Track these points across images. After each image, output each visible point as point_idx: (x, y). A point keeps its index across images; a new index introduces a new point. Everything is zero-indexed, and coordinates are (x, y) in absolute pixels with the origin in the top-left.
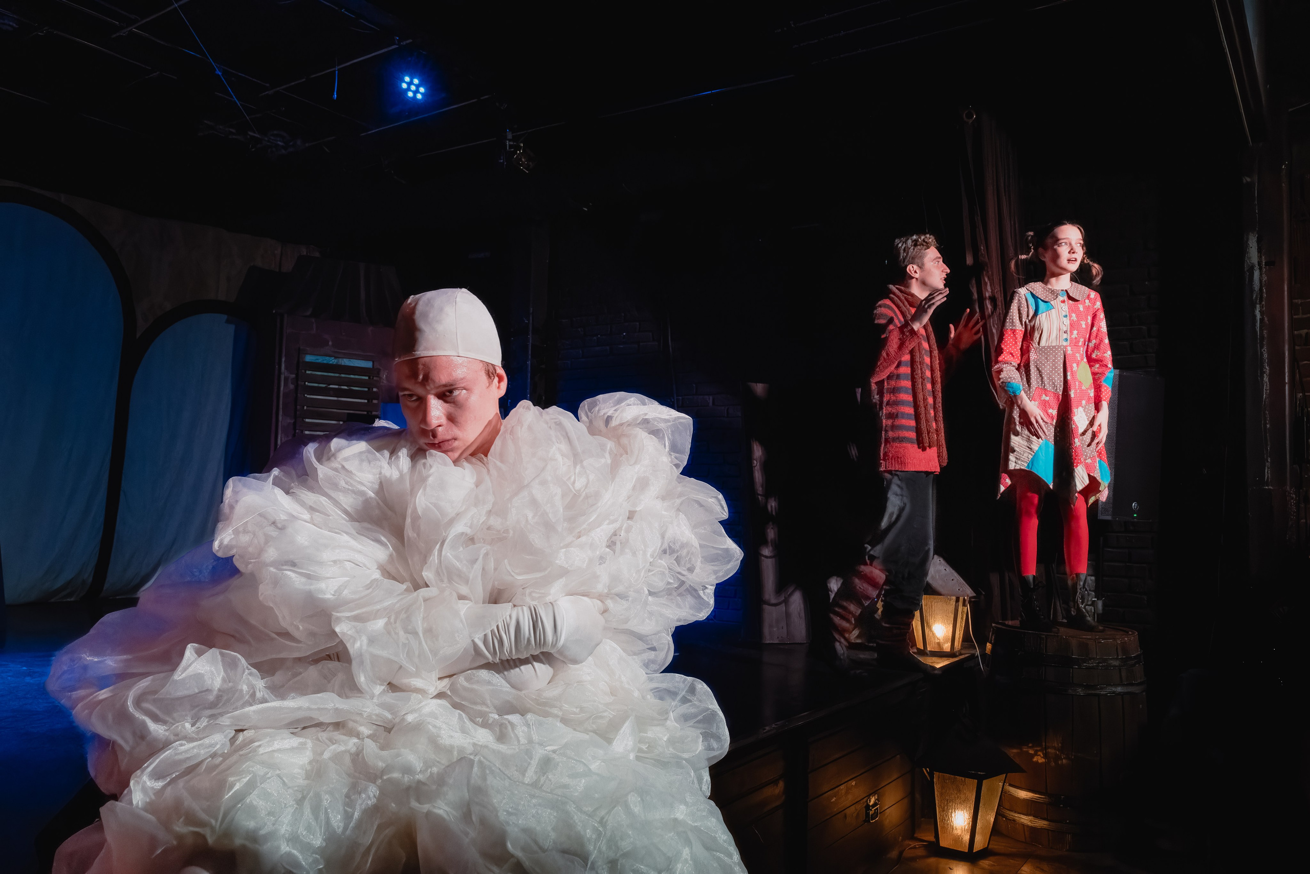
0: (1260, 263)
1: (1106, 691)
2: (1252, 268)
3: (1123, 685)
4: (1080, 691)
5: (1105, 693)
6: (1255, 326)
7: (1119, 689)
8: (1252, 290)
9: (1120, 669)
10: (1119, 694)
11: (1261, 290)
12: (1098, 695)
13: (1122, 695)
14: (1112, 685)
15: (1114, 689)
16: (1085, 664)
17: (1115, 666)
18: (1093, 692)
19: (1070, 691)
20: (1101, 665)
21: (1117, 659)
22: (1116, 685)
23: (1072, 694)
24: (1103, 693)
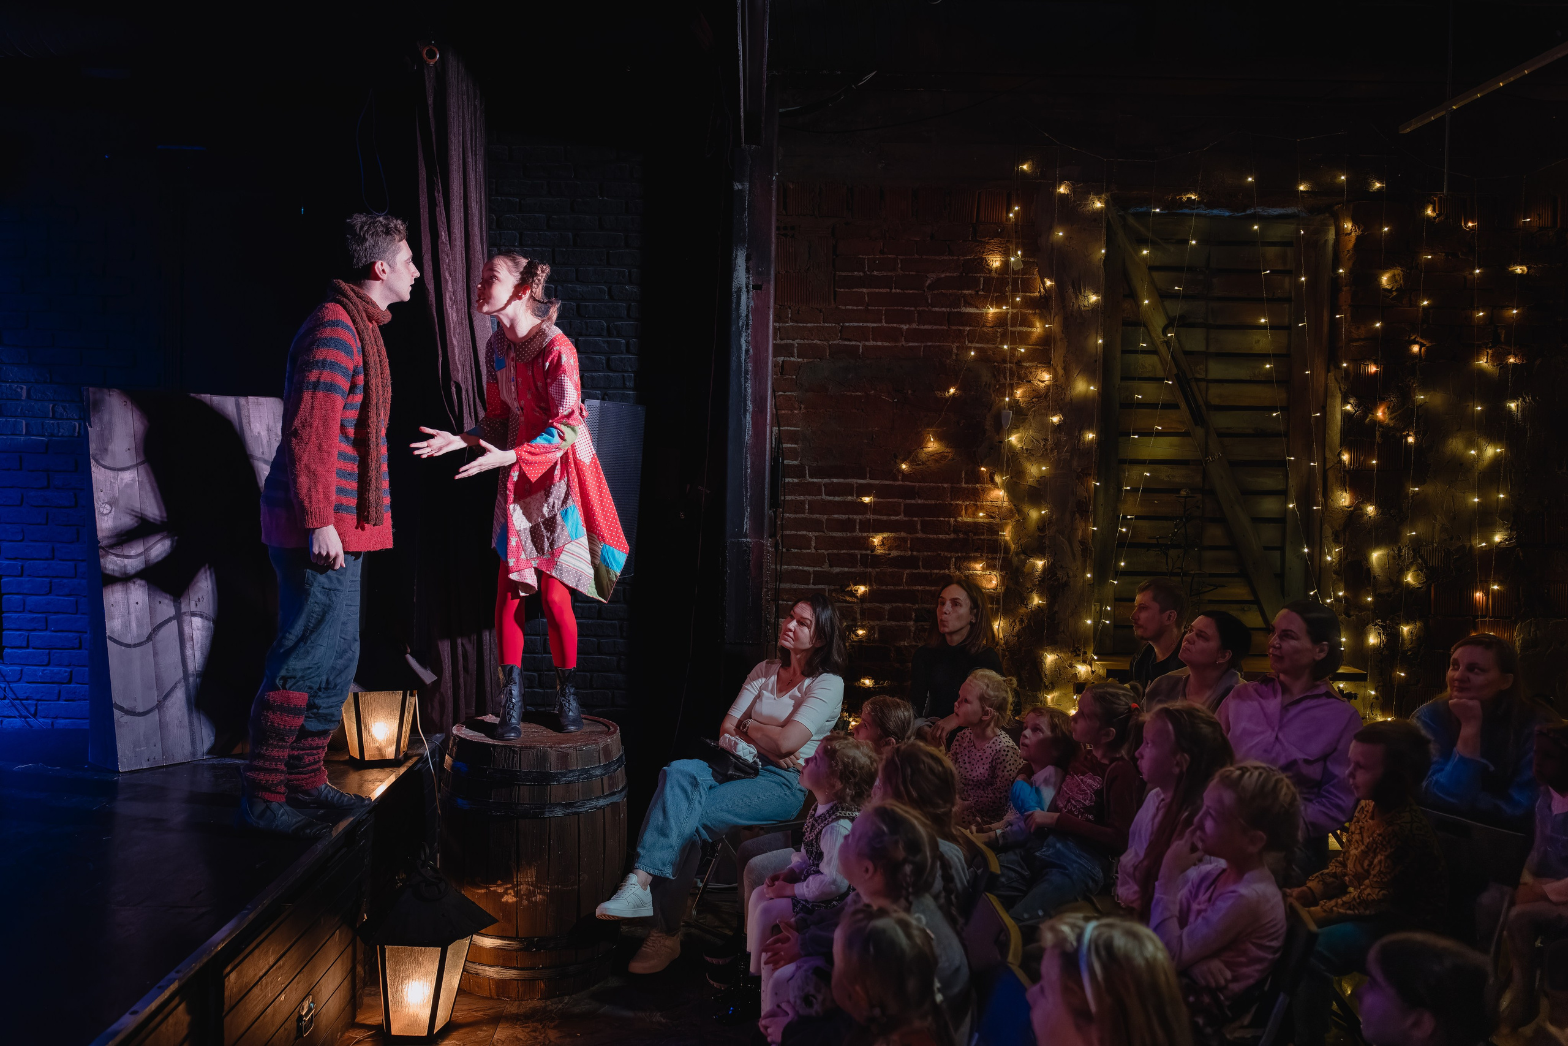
0: (747, 287)
1: (586, 808)
2: (739, 290)
3: (605, 797)
4: (559, 812)
6: (739, 357)
7: (601, 802)
8: (739, 317)
9: (602, 779)
10: (601, 807)
11: (747, 316)
12: (578, 814)
13: (603, 808)
14: (593, 800)
15: (594, 803)
16: (564, 779)
17: (597, 776)
18: (573, 811)
19: (547, 815)
20: (581, 777)
21: (599, 766)
22: (598, 798)
23: (550, 817)
24: (583, 810)
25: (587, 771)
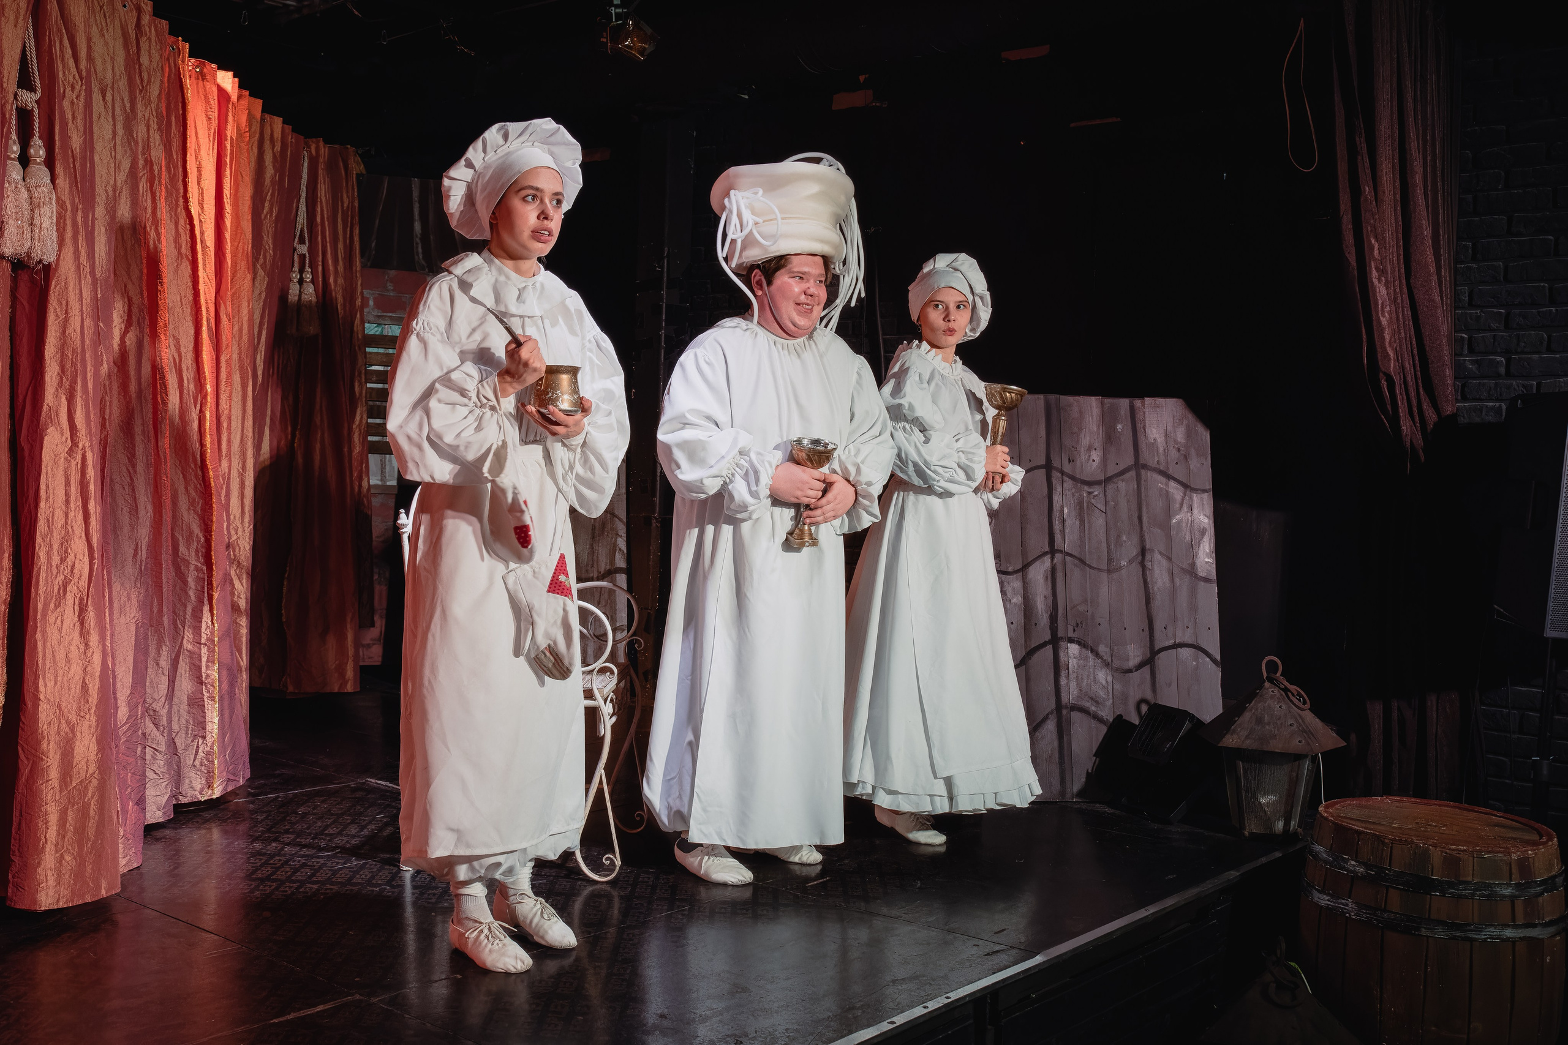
1: (1485, 935)
3: (1516, 927)
4: (1441, 933)
5: (1483, 937)
7: (1509, 933)
9: (1513, 902)
10: (1508, 939)
12: (1472, 940)
13: (1513, 942)
14: (1494, 925)
15: (1497, 932)
16: (1451, 891)
17: (1505, 896)
18: (1463, 934)
19: (1424, 932)
20: (1478, 893)
21: (1509, 885)
22: (1505, 926)
23: (1427, 937)
24: (1479, 937)
25: (1488, 886)
